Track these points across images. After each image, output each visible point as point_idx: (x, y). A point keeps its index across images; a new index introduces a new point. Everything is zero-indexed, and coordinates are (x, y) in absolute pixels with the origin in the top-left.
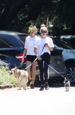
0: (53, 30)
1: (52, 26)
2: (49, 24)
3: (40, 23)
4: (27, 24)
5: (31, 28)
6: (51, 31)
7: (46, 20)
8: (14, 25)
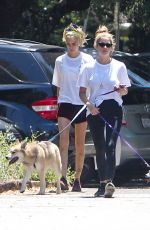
0: (129, 37)
1: (127, 25)
2: (119, 21)
3: (96, 18)
4: (62, 21)
6: (126, 39)
7: (113, 10)
8: (27, 23)
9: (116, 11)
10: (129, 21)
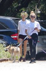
0: (40, 15)
1: (39, 12)
2: (37, 11)
3: (30, 10)
4: (20, 11)
5: (23, 14)
6: (39, 16)
8: (10, 11)
9: (36, 8)
10: (40, 11)
